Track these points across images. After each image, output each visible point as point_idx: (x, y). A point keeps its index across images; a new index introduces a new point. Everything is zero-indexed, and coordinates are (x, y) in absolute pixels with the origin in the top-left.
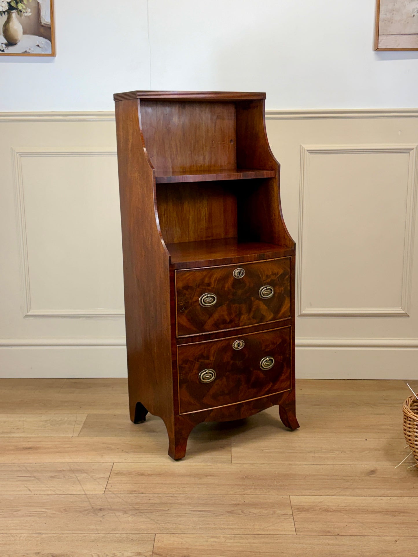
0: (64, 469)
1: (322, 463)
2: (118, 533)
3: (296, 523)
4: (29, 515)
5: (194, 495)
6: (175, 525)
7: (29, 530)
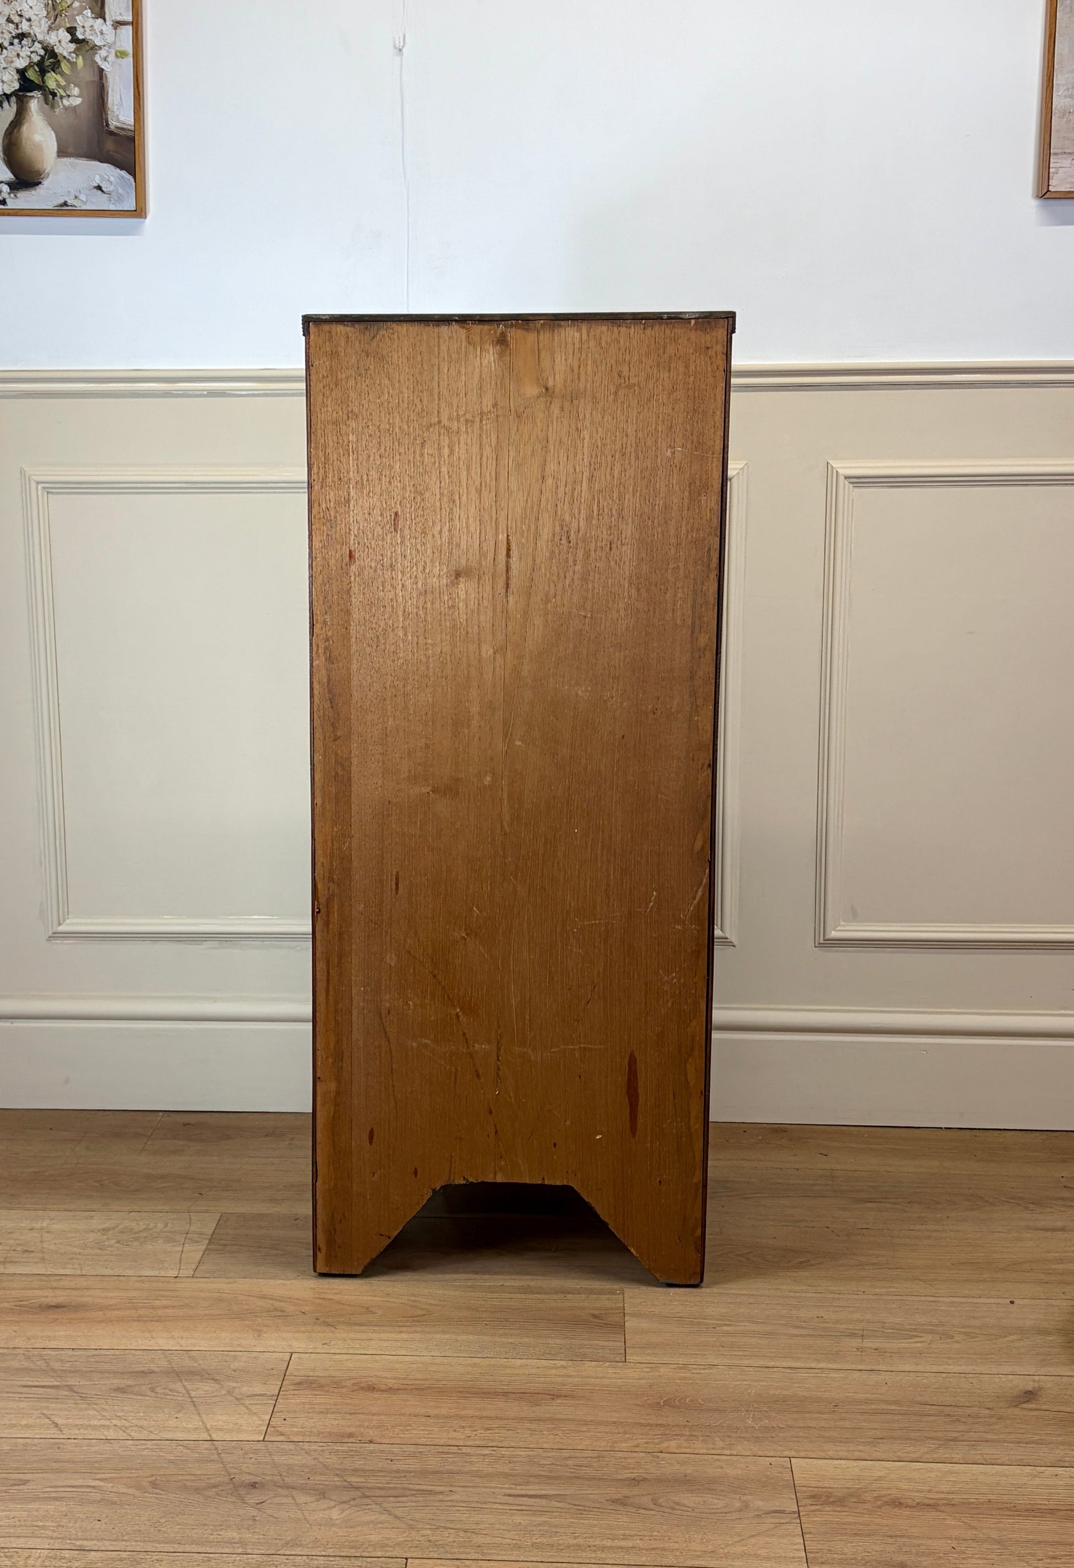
0: (153, 1367)
1: (884, 1368)
2: (301, 1553)
3: (807, 1536)
4: (54, 1495)
5: (518, 1452)
6: (462, 1534)
7: (52, 1538)
